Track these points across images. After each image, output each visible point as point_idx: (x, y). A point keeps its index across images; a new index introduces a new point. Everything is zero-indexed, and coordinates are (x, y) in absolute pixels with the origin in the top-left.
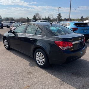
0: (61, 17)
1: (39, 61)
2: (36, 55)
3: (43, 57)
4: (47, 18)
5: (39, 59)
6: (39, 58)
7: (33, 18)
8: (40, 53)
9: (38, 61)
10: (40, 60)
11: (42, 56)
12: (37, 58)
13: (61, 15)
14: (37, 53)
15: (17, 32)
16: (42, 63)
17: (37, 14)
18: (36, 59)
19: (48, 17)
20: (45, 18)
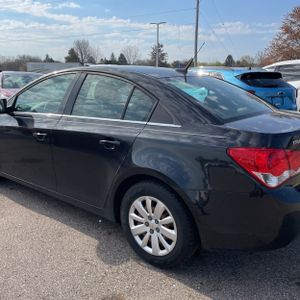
0: (163, 55)
1: (146, 237)
2: (132, 209)
3: (170, 219)
4: (117, 57)
5: (148, 229)
6: (147, 224)
7: (66, 58)
8: (154, 204)
9: (142, 236)
10: (152, 231)
11: (165, 214)
12: (136, 223)
13: (164, 50)
14: (137, 203)
15: (28, 109)
16: (162, 248)
17: (83, 46)
18: (133, 227)
19: (122, 56)
20: (109, 59)
